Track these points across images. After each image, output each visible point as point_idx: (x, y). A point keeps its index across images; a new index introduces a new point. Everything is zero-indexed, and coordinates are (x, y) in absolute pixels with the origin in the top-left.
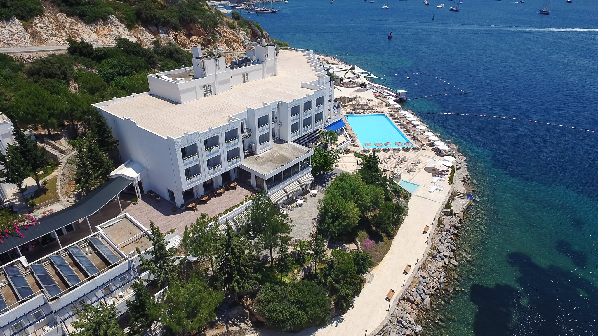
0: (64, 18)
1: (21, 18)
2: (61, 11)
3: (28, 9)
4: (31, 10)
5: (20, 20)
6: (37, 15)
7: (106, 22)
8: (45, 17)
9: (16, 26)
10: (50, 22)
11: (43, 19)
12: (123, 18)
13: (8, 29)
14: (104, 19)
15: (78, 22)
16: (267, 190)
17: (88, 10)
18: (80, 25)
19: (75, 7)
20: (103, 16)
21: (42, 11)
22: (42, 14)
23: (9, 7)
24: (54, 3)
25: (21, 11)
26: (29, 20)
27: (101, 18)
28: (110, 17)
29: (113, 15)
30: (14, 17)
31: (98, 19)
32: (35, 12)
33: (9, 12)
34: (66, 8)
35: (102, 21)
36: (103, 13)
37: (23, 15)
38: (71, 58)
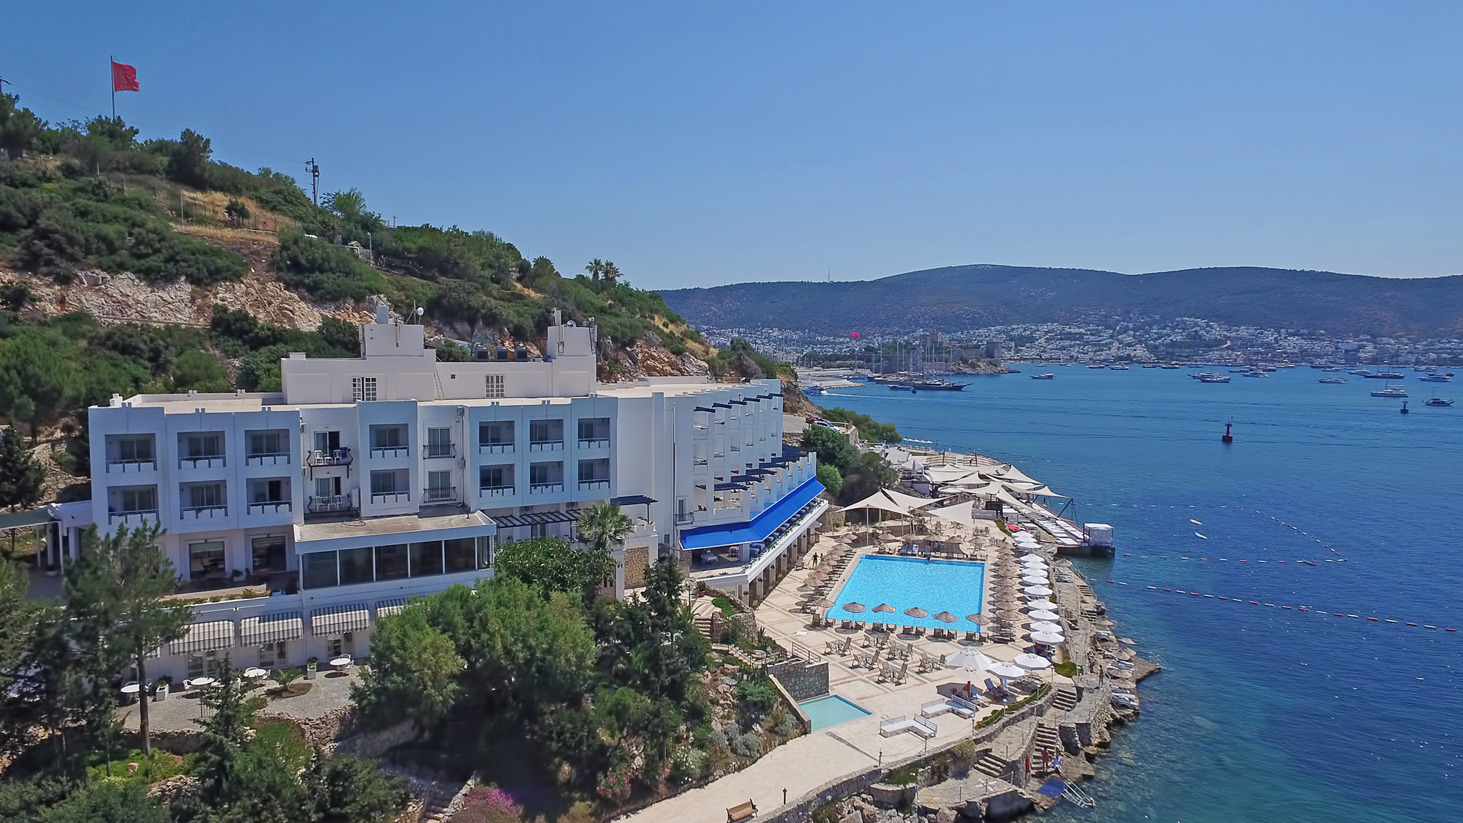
0: (278, 291)
1: (193, 280)
2: (278, 280)
3: (212, 268)
4: (218, 271)
5: (192, 283)
6: (225, 279)
7: (361, 305)
8: (242, 285)
9: (179, 293)
10: (247, 294)
11: (237, 287)
12: (402, 302)
13: (160, 294)
14: (359, 299)
15: (303, 299)
16: (305, 588)
17: (329, 281)
18: (303, 304)
19: (306, 274)
20: (357, 293)
21: (242, 275)
22: (236, 277)
23: (177, 262)
24: (274, 266)
25: (198, 269)
26: (206, 285)
27: (352, 297)
28: (375, 297)
29: (382, 296)
30: (183, 278)
31: (345, 297)
32: (224, 275)
33: (177, 270)
34: (290, 276)
35: (352, 301)
36: (360, 288)
37: (201, 276)
38: (204, 336)
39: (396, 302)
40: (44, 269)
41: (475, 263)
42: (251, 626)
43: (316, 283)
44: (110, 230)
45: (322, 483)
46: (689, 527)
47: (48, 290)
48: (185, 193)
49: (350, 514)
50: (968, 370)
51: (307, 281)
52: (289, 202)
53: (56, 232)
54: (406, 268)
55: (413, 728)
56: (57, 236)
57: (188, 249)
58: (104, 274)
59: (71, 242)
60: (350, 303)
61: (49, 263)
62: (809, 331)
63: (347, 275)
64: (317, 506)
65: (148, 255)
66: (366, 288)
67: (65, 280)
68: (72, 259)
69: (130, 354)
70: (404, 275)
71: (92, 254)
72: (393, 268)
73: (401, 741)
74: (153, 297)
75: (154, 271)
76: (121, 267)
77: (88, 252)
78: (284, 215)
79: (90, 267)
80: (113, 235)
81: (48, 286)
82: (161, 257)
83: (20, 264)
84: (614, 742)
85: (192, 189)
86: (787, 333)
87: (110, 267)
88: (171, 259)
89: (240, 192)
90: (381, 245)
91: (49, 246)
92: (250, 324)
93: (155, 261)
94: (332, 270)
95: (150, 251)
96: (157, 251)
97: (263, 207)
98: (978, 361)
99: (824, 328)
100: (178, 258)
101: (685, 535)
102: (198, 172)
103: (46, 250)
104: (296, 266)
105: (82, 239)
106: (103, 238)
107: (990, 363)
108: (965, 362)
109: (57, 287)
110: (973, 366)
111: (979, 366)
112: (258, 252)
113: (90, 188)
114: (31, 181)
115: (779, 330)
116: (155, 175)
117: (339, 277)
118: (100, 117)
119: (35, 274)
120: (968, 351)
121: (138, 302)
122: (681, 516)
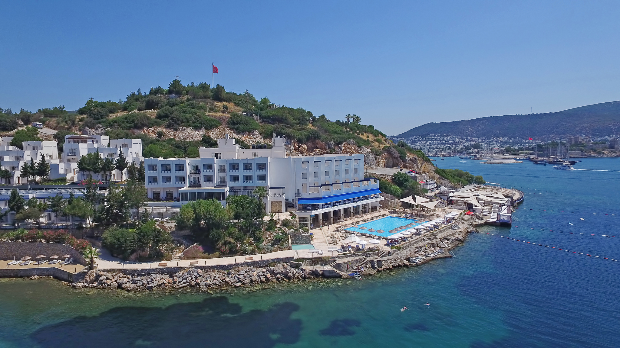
1: (206, 128)
2: (228, 127)
3: (211, 125)
4: (212, 125)
5: (205, 129)
6: (214, 128)
7: (250, 134)
8: (218, 129)
9: (202, 132)
10: (219, 131)
11: (217, 130)
12: (263, 132)
13: (197, 133)
14: (250, 132)
15: (234, 132)
16: (181, 201)
17: (241, 127)
18: (234, 134)
19: (236, 125)
20: (249, 130)
21: (218, 126)
22: (217, 127)
23: (202, 123)
24: (228, 123)
25: (207, 125)
26: (209, 129)
27: (248, 131)
28: (254, 131)
29: (257, 131)
30: (203, 128)
31: (246, 131)
32: (213, 126)
33: (202, 126)
34: (231, 126)
35: (248, 132)
36: (250, 128)
37: (207, 127)
38: (199, 143)
39: (261, 132)
40: (172, 127)
41: (291, 119)
42: (169, 208)
43: (237, 127)
44: (188, 116)
45: (194, 178)
46: (300, 198)
47: (172, 133)
48: (216, 103)
49: (200, 186)
50: (596, 155)
51: (235, 127)
52: (243, 103)
53: (175, 117)
54: (268, 122)
55: (190, 232)
56: (175, 119)
57: (205, 120)
58: (185, 128)
59: (178, 120)
60: (247, 133)
61: (173, 126)
62: (519, 138)
63: (247, 125)
64: (192, 183)
65: (196, 122)
66: (252, 128)
67: (176, 130)
68: (178, 124)
69: (179, 148)
70: (268, 124)
71: (183, 123)
72: (264, 122)
73: (187, 234)
74: (196, 133)
75: (196, 126)
76: (189, 126)
77: (182, 122)
78: (241, 107)
79: (182, 126)
80: (188, 117)
81: (172, 132)
82: (199, 122)
83: (167, 126)
84: (233, 242)
85: (218, 102)
86: (507, 139)
87: (187, 126)
88: (201, 123)
89: (231, 101)
90: (262, 115)
91: (173, 121)
92: (210, 140)
93: (197, 124)
94: (243, 124)
95: (196, 121)
96: (198, 121)
97: (236, 105)
98: (603, 150)
99: (527, 136)
100: (202, 122)
101: (299, 200)
102: (220, 96)
103: (172, 122)
104: (234, 124)
105: (181, 119)
106: (186, 118)
107: (612, 151)
108: (595, 151)
109: (174, 132)
110: (600, 153)
111: (603, 153)
112: (225, 119)
113: (190, 104)
114: (178, 104)
115: (503, 137)
116: (209, 98)
117: (244, 126)
118: (201, 83)
119: (170, 129)
120: (597, 145)
121: (192, 135)
122: (298, 194)
